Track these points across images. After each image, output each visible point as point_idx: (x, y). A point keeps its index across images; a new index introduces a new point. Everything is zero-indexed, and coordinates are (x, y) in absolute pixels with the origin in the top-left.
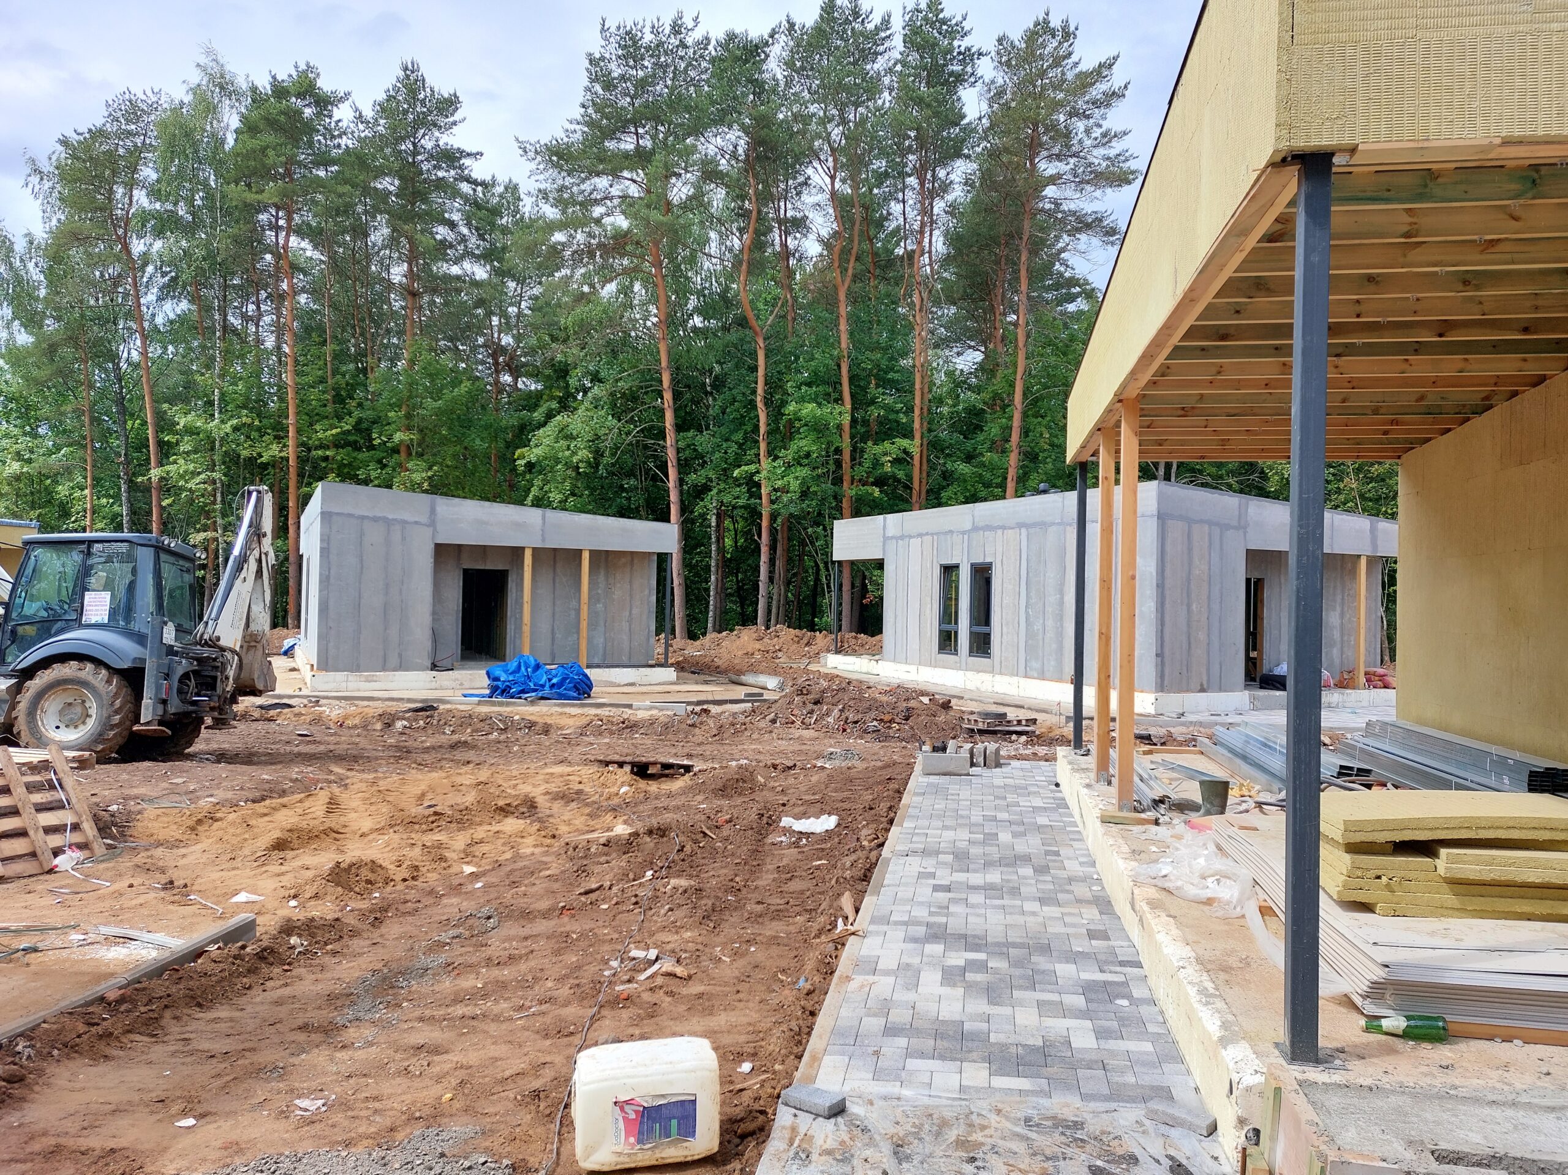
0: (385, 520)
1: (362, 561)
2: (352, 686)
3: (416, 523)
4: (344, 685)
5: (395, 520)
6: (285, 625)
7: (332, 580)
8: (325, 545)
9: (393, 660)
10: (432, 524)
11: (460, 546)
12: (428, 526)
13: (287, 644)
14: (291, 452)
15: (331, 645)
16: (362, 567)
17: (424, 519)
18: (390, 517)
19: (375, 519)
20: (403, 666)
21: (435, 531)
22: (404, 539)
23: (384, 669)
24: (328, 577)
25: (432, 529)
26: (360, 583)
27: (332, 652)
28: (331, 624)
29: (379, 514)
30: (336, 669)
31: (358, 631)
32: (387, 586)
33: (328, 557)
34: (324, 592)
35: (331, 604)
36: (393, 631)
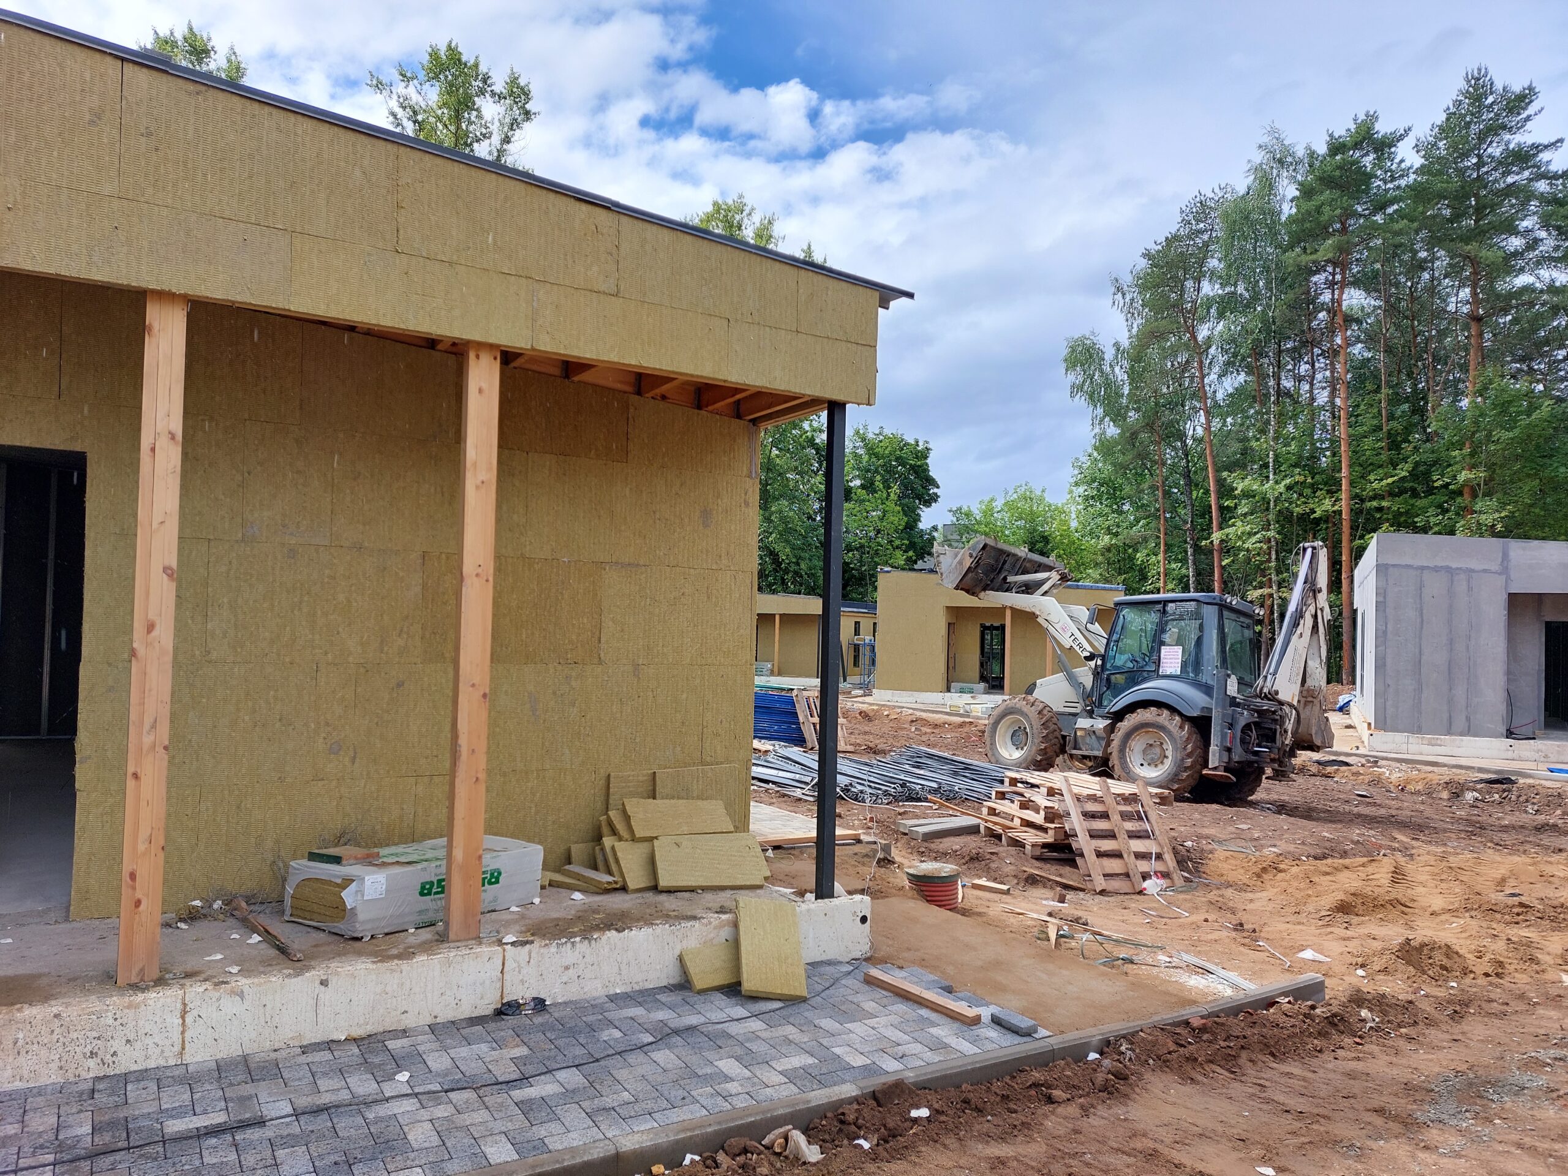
0: (1448, 569)
1: (1421, 615)
2: (1413, 748)
3: (1485, 571)
4: (1405, 746)
5: (1460, 569)
6: (1340, 681)
7: (1389, 636)
8: (1381, 599)
9: (1460, 722)
10: (1505, 570)
11: (1540, 596)
12: (1500, 574)
13: (1342, 700)
14: (1344, 505)
15: (1389, 703)
16: (1422, 621)
17: (1495, 567)
18: (1454, 565)
19: (1436, 569)
20: (1470, 730)
21: (1508, 579)
22: (1470, 589)
23: (1449, 733)
24: (1385, 632)
25: (1504, 577)
26: (1420, 639)
27: (1390, 711)
28: (1389, 681)
29: (1440, 564)
30: (1395, 730)
31: (1419, 689)
32: (1451, 642)
33: (1385, 611)
34: (1381, 648)
35: (1389, 661)
36: (1460, 692)
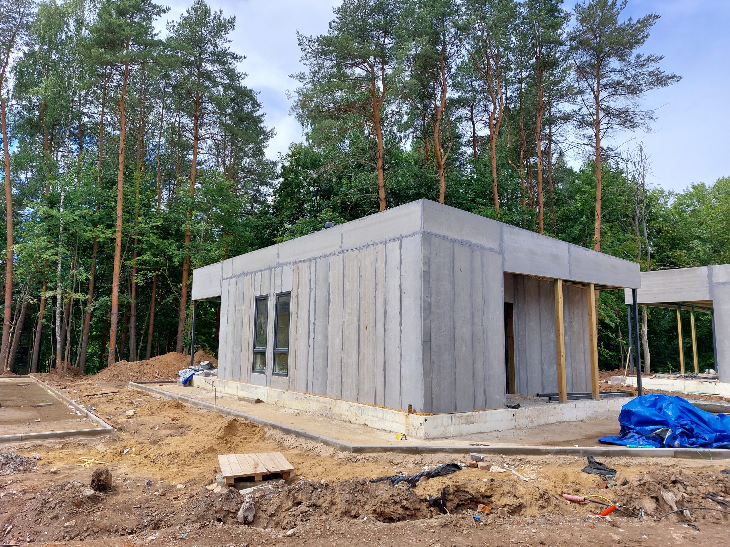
0: (469, 244)
1: (454, 286)
3: (491, 249)
4: (450, 428)
5: (476, 245)
7: (433, 309)
8: (426, 269)
10: (501, 252)
12: (499, 253)
15: (435, 381)
16: (454, 294)
17: (495, 246)
18: (474, 241)
19: (462, 243)
20: (487, 406)
22: (483, 265)
24: (430, 304)
25: (501, 256)
26: (454, 312)
27: (435, 390)
28: (434, 358)
29: (466, 239)
30: (439, 411)
31: (454, 366)
32: (473, 315)
33: (429, 282)
34: (428, 321)
35: (433, 335)
36: (479, 366)
